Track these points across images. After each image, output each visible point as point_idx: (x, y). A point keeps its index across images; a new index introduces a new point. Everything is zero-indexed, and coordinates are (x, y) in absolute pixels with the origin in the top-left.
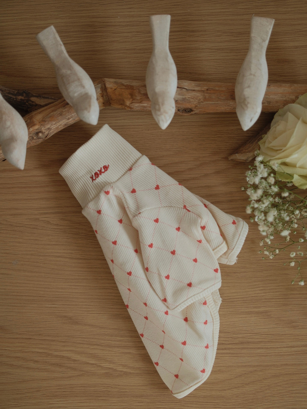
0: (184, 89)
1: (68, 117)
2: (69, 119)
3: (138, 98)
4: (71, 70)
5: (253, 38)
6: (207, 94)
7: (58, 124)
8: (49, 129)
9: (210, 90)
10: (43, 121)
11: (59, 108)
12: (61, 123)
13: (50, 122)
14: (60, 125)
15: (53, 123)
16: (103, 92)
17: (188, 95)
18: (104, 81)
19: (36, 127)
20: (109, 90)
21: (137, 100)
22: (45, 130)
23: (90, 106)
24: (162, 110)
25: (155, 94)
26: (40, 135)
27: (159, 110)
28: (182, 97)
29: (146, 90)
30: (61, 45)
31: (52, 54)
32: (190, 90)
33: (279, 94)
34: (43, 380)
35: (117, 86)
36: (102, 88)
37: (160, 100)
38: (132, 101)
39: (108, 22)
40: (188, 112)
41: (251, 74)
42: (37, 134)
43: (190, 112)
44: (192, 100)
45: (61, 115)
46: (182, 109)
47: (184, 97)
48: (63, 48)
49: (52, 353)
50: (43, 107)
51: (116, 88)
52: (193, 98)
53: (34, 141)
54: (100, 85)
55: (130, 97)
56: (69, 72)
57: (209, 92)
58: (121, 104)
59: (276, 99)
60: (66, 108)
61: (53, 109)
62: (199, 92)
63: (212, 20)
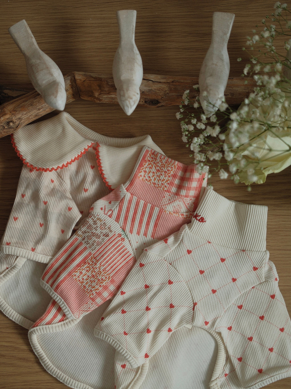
0: (150, 81)
1: (39, 107)
2: (39, 109)
3: (106, 89)
4: (40, 59)
5: (215, 32)
6: (172, 86)
7: (29, 114)
8: (20, 118)
9: (175, 82)
10: (14, 111)
11: (30, 99)
12: (31, 113)
13: (21, 112)
14: (31, 115)
15: (24, 113)
16: (72, 83)
17: (155, 87)
18: (73, 74)
19: (7, 116)
20: (78, 82)
21: (106, 91)
22: (16, 119)
23: (57, 92)
24: (126, 95)
25: (120, 81)
26: (11, 124)
27: (124, 96)
28: (148, 88)
29: (113, 82)
30: (32, 38)
31: (23, 46)
32: (156, 82)
33: (242, 86)
34: (9, 376)
35: (86, 78)
36: (71, 80)
37: (125, 87)
38: (101, 92)
39: (80, 24)
40: (155, 104)
41: (213, 64)
42: (8, 123)
43: (157, 104)
44: (158, 91)
45: (32, 105)
46: (148, 100)
47: (150, 88)
48: (34, 40)
49: (19, 346)
50: (16, 98)
51: (85, 80)
52: (159, 89)
53: (5, 130)
54: (69, 77)
55: (98, 88)
56: (38, 61)
57: (174, 84)
58: (90, 96)
59: (239, 91)
60: (36, 99)
61: (24, 99)
62: (165, 84)
63: (179, 22)
